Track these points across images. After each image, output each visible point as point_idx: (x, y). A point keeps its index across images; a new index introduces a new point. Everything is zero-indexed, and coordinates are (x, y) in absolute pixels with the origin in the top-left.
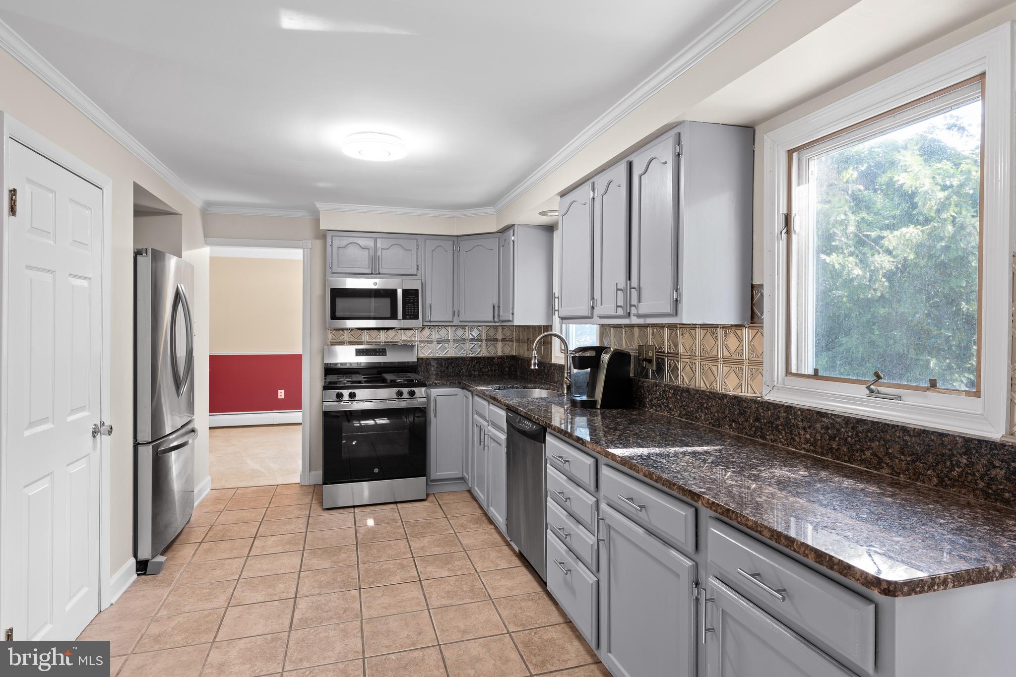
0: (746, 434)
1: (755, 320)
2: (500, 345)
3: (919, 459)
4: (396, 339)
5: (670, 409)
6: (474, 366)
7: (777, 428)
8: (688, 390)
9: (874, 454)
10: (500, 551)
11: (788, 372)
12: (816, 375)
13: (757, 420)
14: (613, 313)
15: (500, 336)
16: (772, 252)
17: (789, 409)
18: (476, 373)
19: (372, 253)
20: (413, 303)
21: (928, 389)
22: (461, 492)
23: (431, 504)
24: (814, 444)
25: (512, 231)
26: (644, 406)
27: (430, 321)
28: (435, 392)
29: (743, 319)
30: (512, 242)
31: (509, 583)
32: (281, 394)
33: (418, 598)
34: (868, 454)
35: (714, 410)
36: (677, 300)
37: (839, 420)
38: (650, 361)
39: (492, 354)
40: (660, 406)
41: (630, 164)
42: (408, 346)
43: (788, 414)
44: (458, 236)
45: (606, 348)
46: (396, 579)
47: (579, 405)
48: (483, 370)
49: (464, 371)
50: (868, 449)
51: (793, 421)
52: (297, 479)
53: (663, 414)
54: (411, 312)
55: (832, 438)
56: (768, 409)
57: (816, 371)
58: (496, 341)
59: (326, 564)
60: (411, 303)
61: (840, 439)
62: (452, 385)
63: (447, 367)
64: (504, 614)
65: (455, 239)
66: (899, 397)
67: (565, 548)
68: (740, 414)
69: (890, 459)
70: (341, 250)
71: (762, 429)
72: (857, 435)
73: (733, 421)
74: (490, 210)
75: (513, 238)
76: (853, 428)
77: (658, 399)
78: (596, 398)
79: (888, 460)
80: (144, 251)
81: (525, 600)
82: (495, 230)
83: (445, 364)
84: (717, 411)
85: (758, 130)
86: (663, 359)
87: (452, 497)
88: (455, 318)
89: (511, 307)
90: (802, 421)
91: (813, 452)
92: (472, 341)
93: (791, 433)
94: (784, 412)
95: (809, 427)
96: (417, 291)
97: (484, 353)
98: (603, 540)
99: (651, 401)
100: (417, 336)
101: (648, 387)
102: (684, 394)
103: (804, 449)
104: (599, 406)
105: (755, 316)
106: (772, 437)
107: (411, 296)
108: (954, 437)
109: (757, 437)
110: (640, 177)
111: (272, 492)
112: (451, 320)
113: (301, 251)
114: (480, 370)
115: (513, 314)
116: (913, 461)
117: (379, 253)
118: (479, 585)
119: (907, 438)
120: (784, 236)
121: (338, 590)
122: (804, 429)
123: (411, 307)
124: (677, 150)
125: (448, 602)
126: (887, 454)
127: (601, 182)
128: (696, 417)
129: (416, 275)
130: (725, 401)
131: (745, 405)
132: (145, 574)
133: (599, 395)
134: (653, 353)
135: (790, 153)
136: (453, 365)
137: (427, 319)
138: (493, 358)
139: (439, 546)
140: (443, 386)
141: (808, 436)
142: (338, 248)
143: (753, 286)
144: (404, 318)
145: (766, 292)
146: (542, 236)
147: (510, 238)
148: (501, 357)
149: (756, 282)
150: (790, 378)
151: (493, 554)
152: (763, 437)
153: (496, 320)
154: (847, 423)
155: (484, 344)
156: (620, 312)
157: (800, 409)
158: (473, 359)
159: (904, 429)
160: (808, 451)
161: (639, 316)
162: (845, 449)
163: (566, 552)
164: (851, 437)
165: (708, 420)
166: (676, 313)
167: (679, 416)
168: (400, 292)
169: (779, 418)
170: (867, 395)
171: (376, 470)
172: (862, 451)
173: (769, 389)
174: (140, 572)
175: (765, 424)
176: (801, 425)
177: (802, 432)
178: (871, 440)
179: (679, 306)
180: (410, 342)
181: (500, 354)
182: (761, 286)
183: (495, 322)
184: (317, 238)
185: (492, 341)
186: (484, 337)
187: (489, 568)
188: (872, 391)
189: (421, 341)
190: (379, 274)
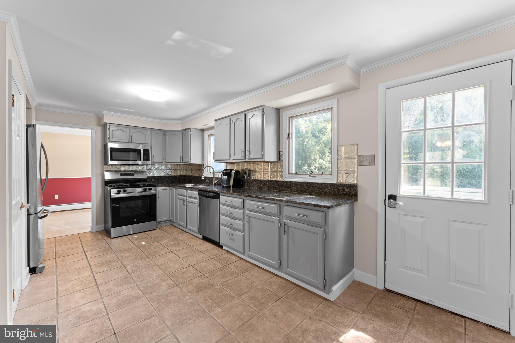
0: (279, 190)
1: (280, 160)
2: (179, 172)
3: (321, 190)
4: (136, 169)
5: (254, 186)
6: (169, 179)
7: (287, 188)
8: (260, 180)
9: (311, 190)
10: (195, 239)
11: (289, 173)
12: (296, 173)
13: (282, 186)
14: (240, 158)
15: (179, 168)
16: (285, 143)
17: (291, 182)
18: (170, 182)
19: (128, 134)
20: (147, 155)
21: (321, 174)
22: (168, 225)
23: (158, 231)
24: (297, 190)
25: (190, 130)
26: (245, 187)
27: (154, 162)
28: (158, 189)
29: (277, 160)
30: (190, 134)
31: (204, 247)
32: (57, 197)
33: (175, 256)
34: (310, 190)
35: (269, 185)
36: (263, 154)
37: (303, 183)
38: (246, 173)
39: (176, 175)
40: (250, 186)
41: (245, 115)
42: (141, 172)
43: (290, 183)
44: (164, 130)
45: (233, 169)
46: (162, 252)
47: (225, 187)
48: (173, 181)
49: (165, 181)
50: (310, 189)
51: (292, 185)
52: (89, 230)
53: (251, 188)
54: (146, 158)
55: (302, 188)
56: (285, 183)
57: (296, 172)
58: (177, 170)
59: (129, 254)
60: (146, 155)
61: (303, 188)
62: (165, 186)
63: (159, 180)
64: (208, 254)
65: (164, 131)
66: (316, 177)
67: (229, 229)
68: (277, 185)
69: (315, 190)
70: (114, 132)
71: (283, 188)
72: (307, 186)
73: (275, 187)
74: (180, 122)
75: (190, 133)
76: (306, 185)
77: (250, 184)
78: (230, 185)
79: (314, 191)
80: (32, 126)
81: (212, 250)
82: (181, 129)
83: (158, 178)
84: (270, 185)
85: (281, 110)
86: (251, 172)
87: (166, 227)
88: (164, 161)
89: (190, 157)
90: (294, 184)
91: (297, 192)
92: (168, 170)
93: (291, 188)
94: (289, 183)
95: (296, 186)
96: (149, 150)
97: (173, 174)
98: (247, 221)
99: (247, 185)
100: (145, 168)
101: (246, 181)
102: (259, 182)
103: (294, 191)
104: (231, 187)
105: (280, 159)
106: (286, 190)
107: (146, 152)
108: (328, 184)
109: (281, 191)
110: (250, 119)
111: (79, 237)
112: (162, 162)
113: (90, 131)
114: (172, 181)
115: (190, 159)
116: (320, 190)
117: (131, 134)
118: (194, 249)
119: (318, 185)
120: (288, 139)
121: (141, 260)
122: (295, 187)
123: (146, 156)
124: (263, 113)
125: (186, 255)
126: (314, 189)
127: (233, 119)
128: (263, 188)
129: (147, 144)
130: (272, 182)
131: (278, 182)
132: (35, 273)
133: (231, 184)
134: (247, 171)
135: (289, 118)
136: (161, 179)
137: (153, 161)
138: (177, 176)
139: (172, 241)
140: (162, 186)
141: (295, 188)
142: (113, 131)
143: (279, 151)
144: (144, 160)
145: (283, 153)
146: (200, 133)
147: (189, 133)
148: (179, 176)
149: (280, 150)
150: (289, 175)
151: (194, 241)
152: (283, 190)
153: (182, 162)
154: (305, 184)
155: (173, 171)
156: (243, 158)
157: (293, 182)
158: (169, 177)
159: (318, 183)
160: (295, 192)
161: (249, 159)
162: (304, 190)
163: (230, 230)
164: (306, 187)
165: (267, 188)
166: (263, 158)
167: (257, 188)
168: (142, 150)
169: (288, 185)
170: (309, 177)
171: (135, 220)
172: (309, 190)
173: (284, 178)
174: (32, 273)
175: (284, 187)
176: (294, 186)
177: (294, 187)
178: (311, 187)
179: (264, 156)
180: (142, 170)
181: (179, 175)
182: (282, 151)
183: (181, 162)
184: (99, 125)
185: (176, 170)
186: (173, 168)
187: (195, 244)
188: (310, 176)
189: (147, 170)
190: (132, 143)
